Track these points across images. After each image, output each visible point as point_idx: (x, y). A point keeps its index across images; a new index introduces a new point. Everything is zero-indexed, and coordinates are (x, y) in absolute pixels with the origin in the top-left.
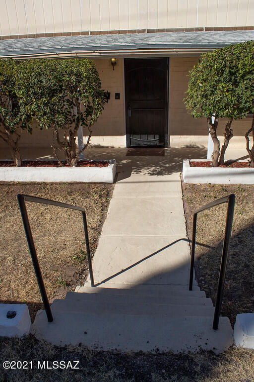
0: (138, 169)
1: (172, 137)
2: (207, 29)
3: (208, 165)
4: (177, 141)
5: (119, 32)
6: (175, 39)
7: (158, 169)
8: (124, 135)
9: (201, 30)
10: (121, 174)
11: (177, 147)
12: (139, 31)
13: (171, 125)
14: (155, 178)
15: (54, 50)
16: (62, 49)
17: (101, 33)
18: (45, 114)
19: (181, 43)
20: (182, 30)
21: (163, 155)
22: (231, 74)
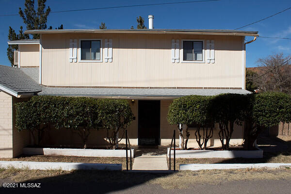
0: (145, 153)
1: (162, 140)
2: (178, 88)
3: (180, 149)
4: (165, 142)
5: (136, 88)
6: (162, 92)
7: (155, 153)
8: (136, 138)
9: (175, 88)
10: (137, 154)
11: (165, 145)
12: (146, 88)
13: (161, 134)
14: (154, 156)
15: (109, 95)
16: (113, 95)
17: (128, 88)
18: (109, 121)
19: (165, 94)
20: (166, 88)
21: (157, 148)
22: (184, 107)
